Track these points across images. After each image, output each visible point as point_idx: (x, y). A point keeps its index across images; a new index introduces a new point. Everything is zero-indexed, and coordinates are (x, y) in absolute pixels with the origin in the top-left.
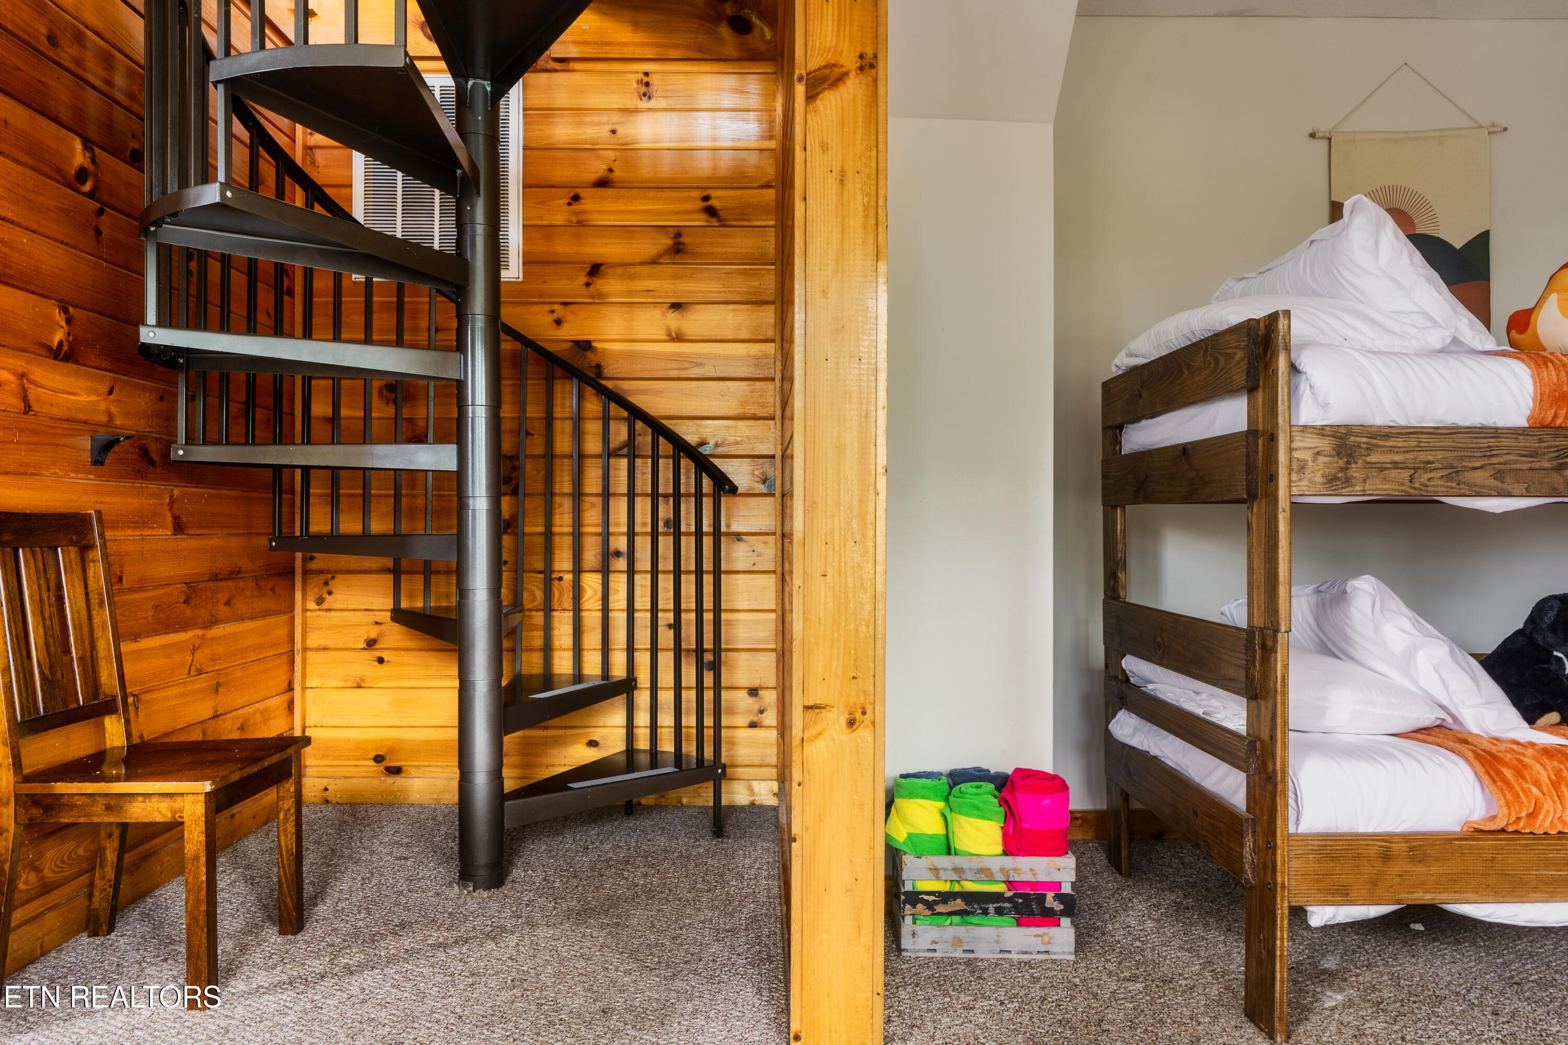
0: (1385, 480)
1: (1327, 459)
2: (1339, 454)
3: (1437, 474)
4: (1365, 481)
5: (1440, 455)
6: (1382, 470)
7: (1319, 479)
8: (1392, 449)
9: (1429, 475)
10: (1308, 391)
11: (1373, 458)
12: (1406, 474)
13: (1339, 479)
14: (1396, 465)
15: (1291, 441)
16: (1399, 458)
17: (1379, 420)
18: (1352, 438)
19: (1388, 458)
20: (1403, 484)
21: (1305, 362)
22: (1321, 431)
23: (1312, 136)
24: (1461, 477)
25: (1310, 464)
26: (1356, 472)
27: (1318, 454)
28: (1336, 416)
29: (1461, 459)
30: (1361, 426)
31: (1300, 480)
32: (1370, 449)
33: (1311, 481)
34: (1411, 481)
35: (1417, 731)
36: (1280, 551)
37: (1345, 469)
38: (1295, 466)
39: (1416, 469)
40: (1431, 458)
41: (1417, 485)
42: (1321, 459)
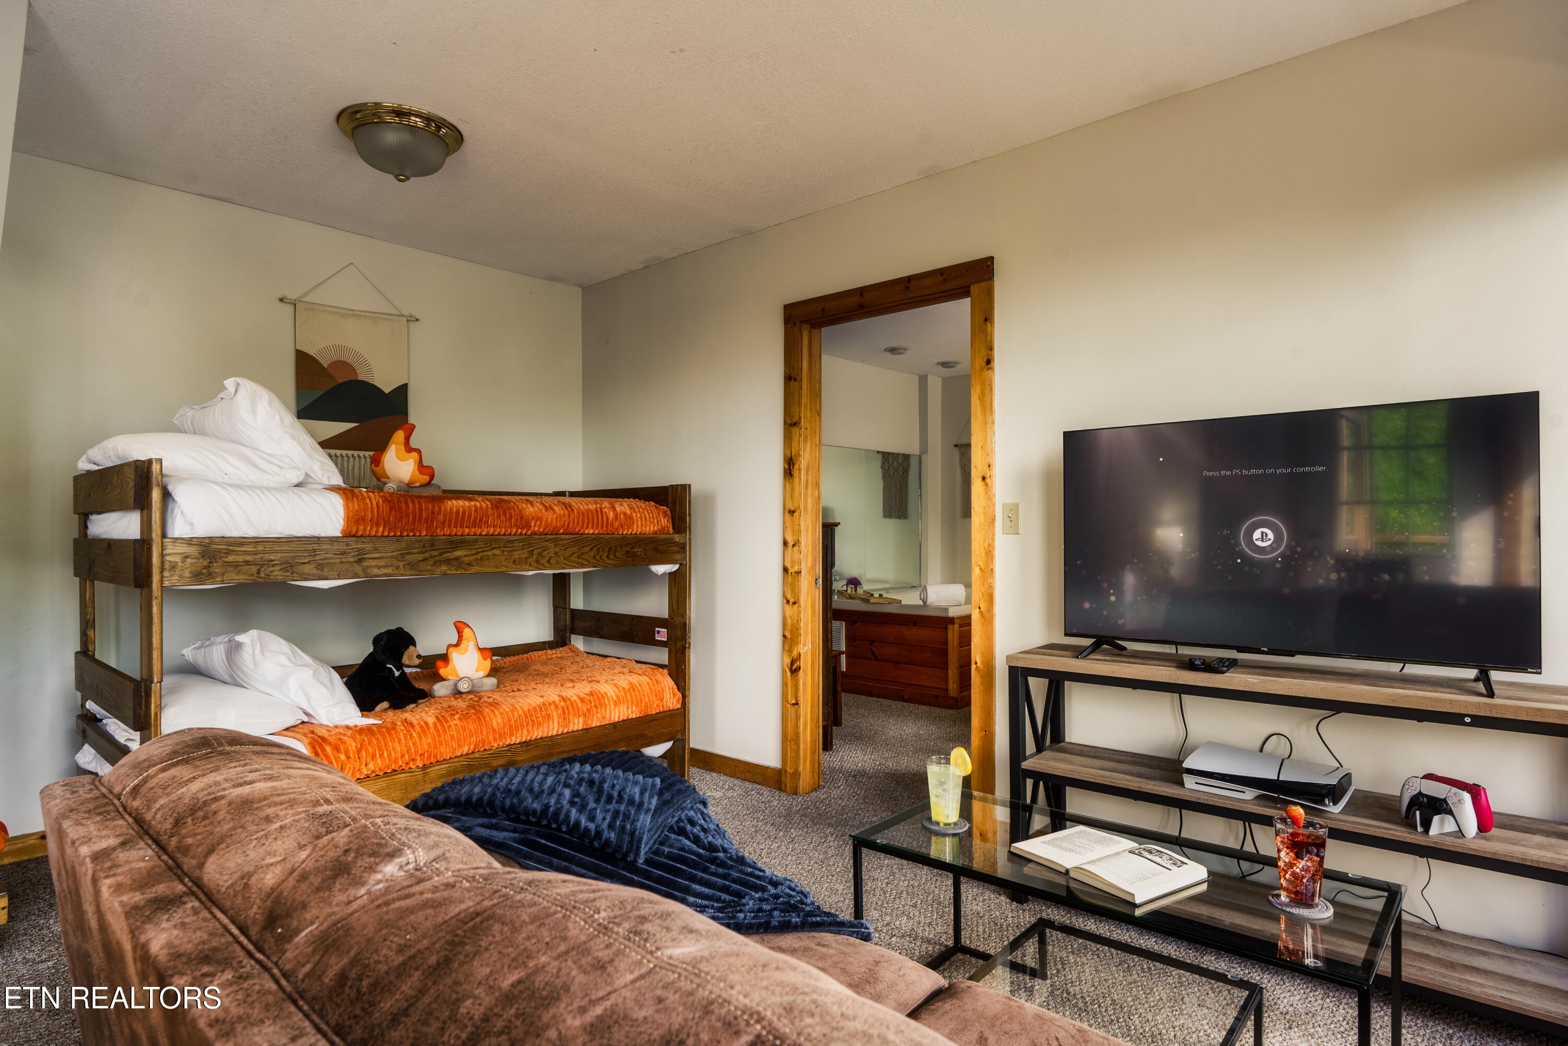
0: (239, 573)
1: (194, 561)
2: (203, 557)
3: (277, 568)
4: (223, 574)
5: (279, 555)
6: (237, 566)
7: (187, 574)
8: (245, 553)
9: (272, 569)
10: (180, 514)
11: (231, 558)
12: (254, 569)
13: (203, 574)
14: (247, 563)
15: (162, 550)
16: (249, 558)
17: (235, 534)
18: (214, 546)
19: (240, 558)
20: (252, 575)
21: (178, 491)
22: (190, 541)
23: (281, 300)
24: (295, 570)
25: (180, 564)
26: (216, 568)
27: (187, 557)
28: (201, 531)
29: (294, 558)
30: (223, 537)
31: (172, 576)
32: (228, 552)
33: (181, 576)
34: (258, 573)
35: (287, 729)
36: (154, 626)
37: (208, 567)
38: (167, 566)
39: (262, 565)
40: (272, 558)
41: (262, 575)
42: (189, 560)
